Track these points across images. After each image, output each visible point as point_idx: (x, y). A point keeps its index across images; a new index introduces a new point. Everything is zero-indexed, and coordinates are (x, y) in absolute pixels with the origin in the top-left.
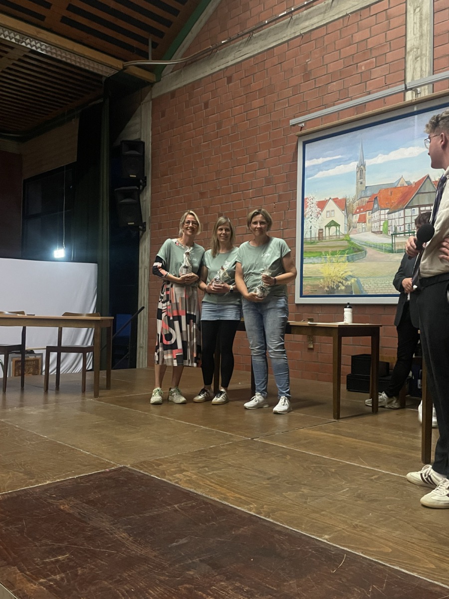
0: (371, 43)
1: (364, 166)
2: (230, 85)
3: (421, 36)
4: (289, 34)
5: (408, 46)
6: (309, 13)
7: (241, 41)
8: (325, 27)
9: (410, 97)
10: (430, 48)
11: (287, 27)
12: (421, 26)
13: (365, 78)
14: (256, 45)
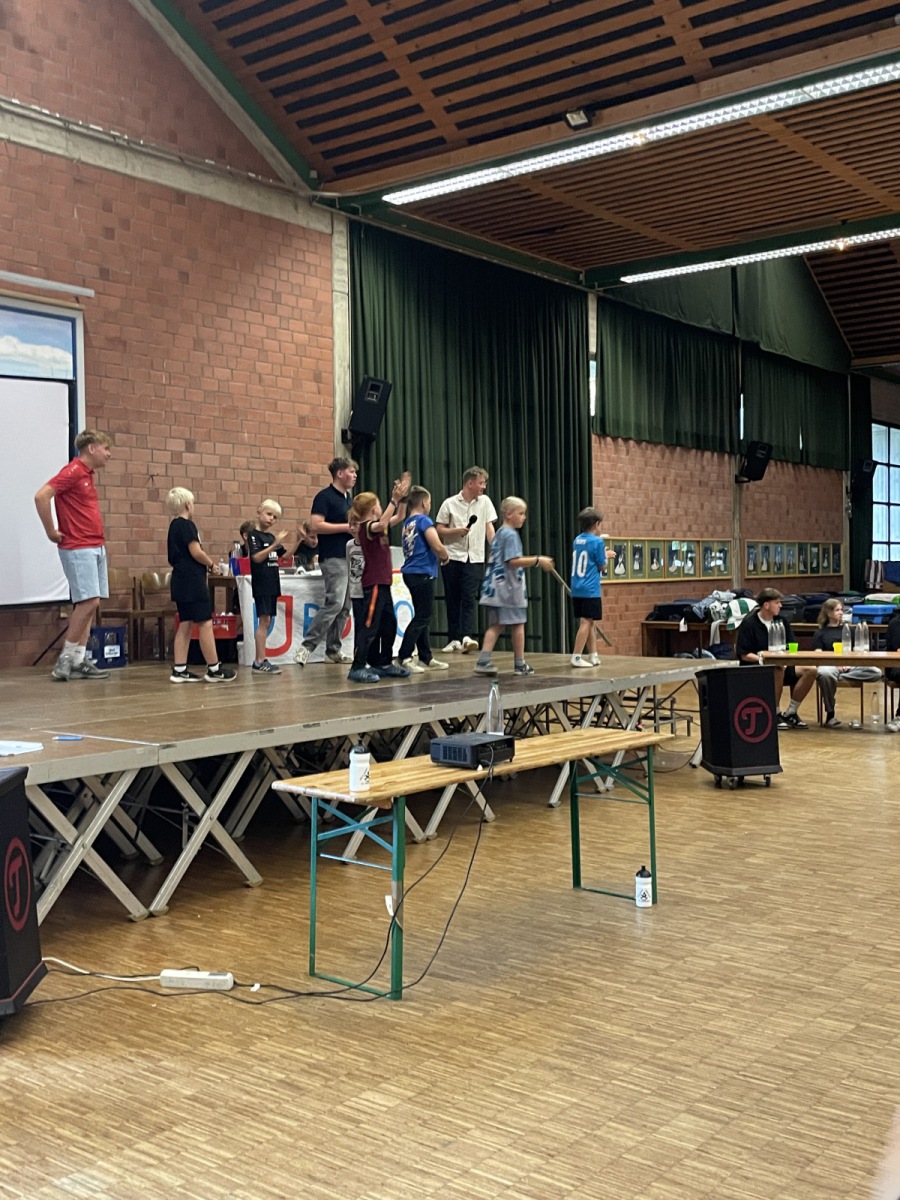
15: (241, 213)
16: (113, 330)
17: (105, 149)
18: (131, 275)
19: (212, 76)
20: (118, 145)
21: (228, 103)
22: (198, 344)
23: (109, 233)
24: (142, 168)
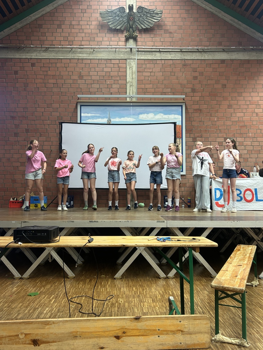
0: (112, 73)
1: (111, 121)
2: (33, 67)
3: (132, 78)
4: (71, 56)
5: (128, 80)
6: (82, 51)
7: (41, 49)
8: (90, 60)
9: (128, 100)
10: (136, 84)
11: (69, 53)
12: (132, 75)
13: (109, 87)
14: (51, 54)
15: (248, 61)
16: (197, 107)
17: (194, 54)
18: (203, 89)
19: (236, 21)
20: (199, 52)
21: (243, 27)
22: (230, 106)
23: (195, 78)
24: (208, 56)
